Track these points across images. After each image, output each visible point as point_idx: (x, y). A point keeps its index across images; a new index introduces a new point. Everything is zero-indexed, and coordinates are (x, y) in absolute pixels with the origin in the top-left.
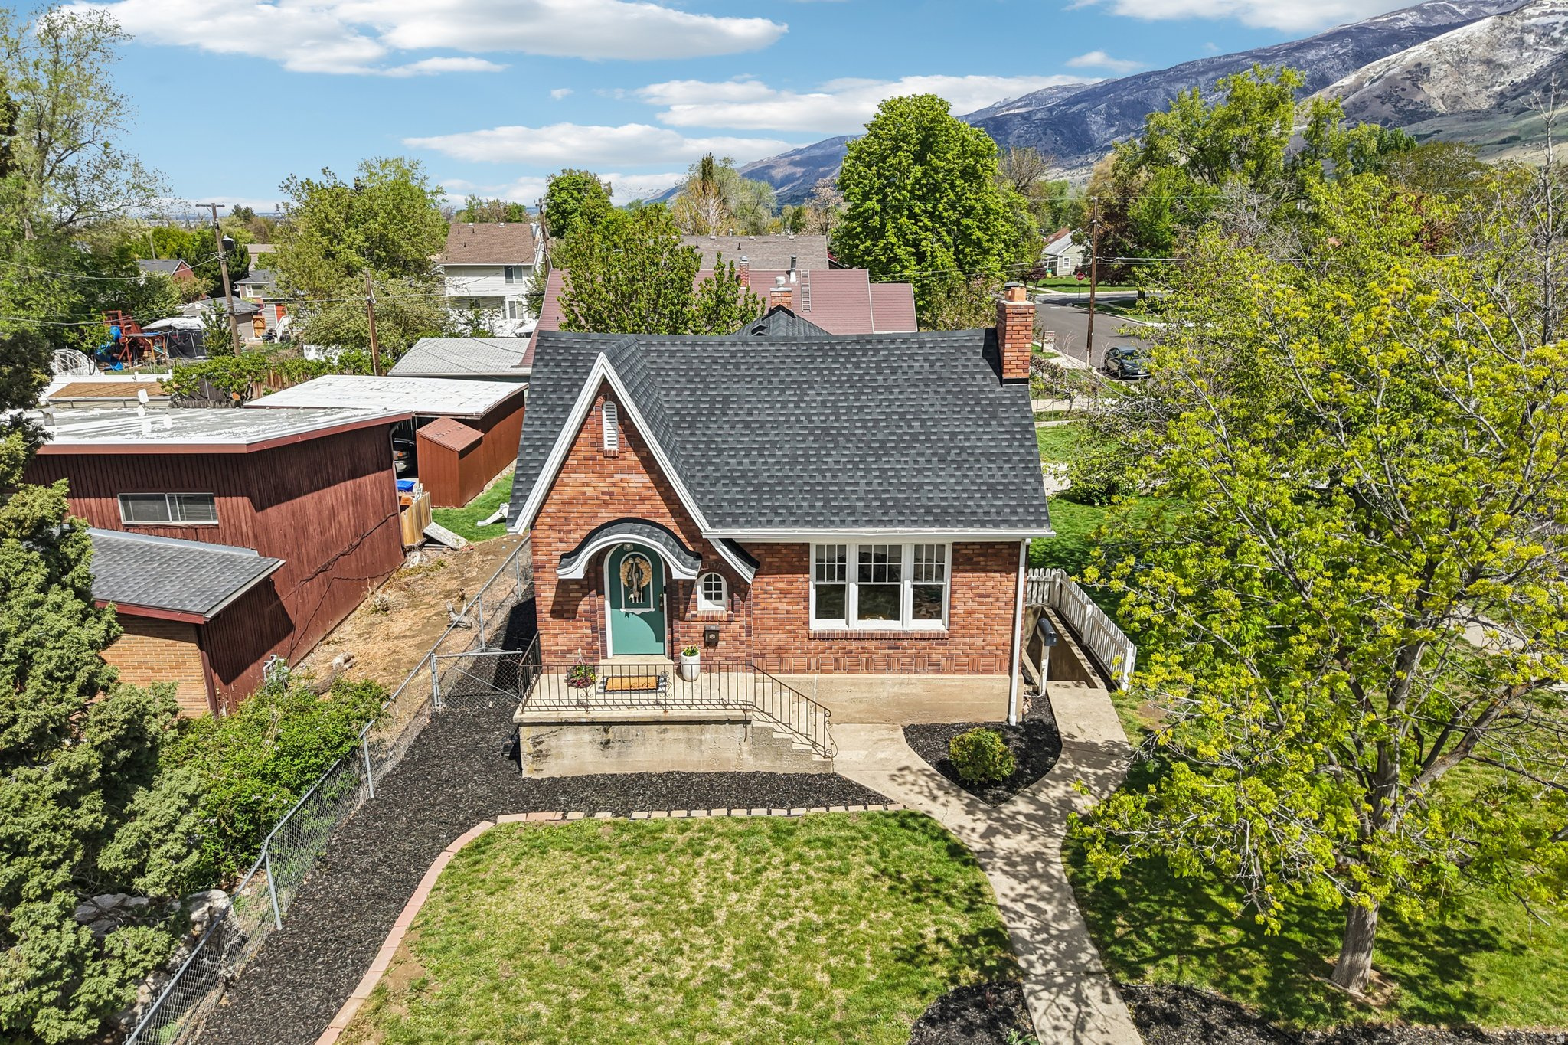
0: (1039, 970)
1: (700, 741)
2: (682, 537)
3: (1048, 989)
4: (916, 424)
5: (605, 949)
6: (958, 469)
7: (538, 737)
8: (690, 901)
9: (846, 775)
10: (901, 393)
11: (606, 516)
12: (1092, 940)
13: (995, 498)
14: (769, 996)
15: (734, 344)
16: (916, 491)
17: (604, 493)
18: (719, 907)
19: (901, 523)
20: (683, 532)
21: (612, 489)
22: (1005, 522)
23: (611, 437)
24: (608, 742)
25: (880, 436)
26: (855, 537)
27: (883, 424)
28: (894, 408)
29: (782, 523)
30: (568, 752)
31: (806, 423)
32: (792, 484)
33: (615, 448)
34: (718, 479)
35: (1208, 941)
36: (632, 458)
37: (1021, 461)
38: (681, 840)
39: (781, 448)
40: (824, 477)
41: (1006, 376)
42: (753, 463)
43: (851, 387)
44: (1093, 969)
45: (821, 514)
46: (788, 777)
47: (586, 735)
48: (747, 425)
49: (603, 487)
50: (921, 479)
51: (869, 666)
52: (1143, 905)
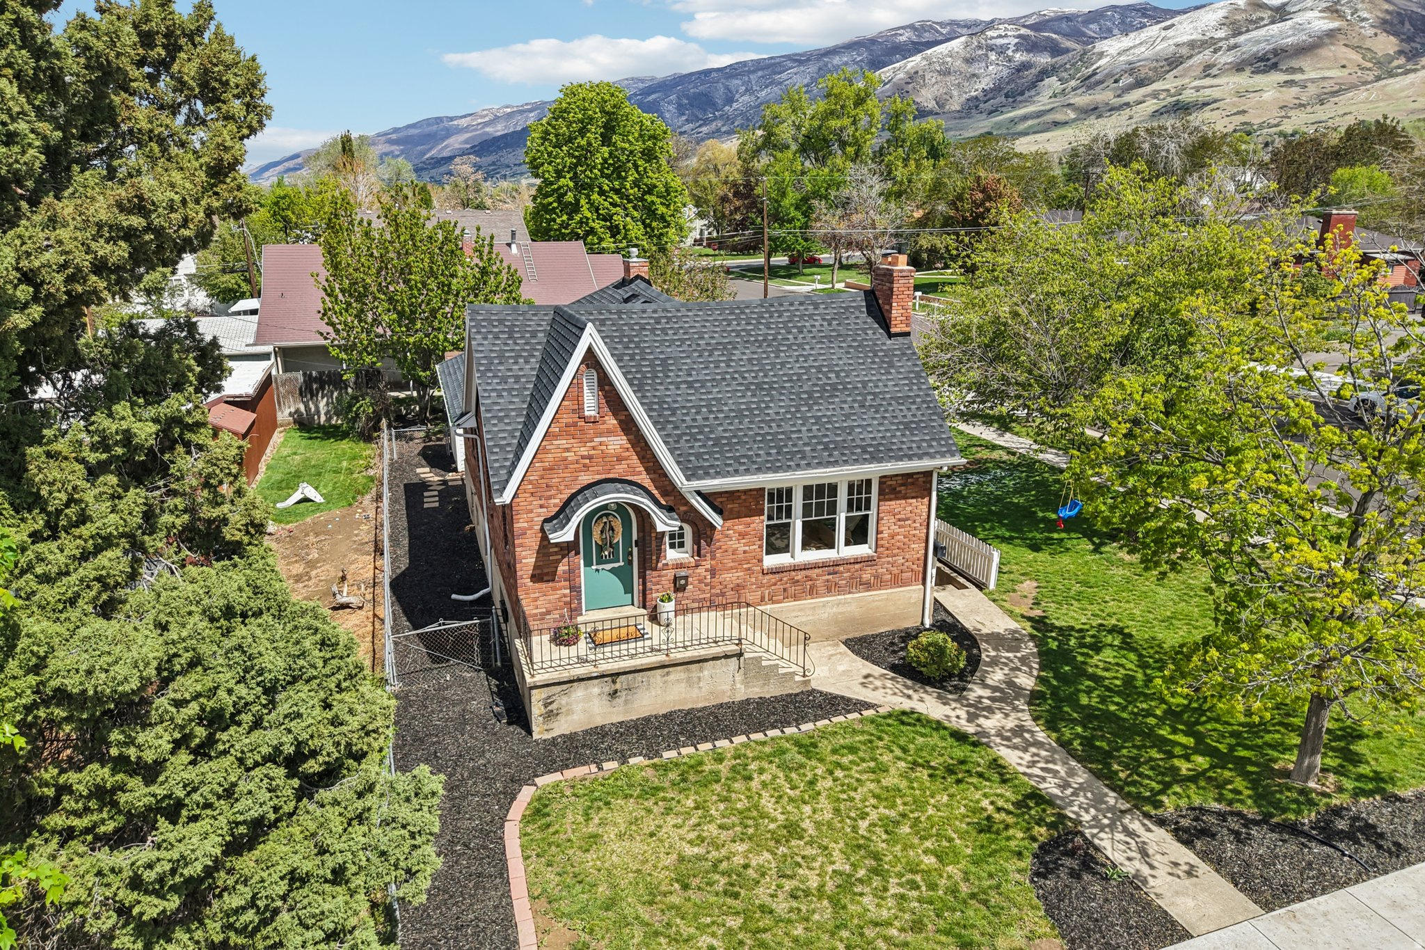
0: (1086, 817)
1: (699, 678)
2: (655, 492)
3: (1102, 830)
4: (832, 375)
5: (729, 876)
6: (877, 412)
7: (549, 697)
8: (774, 820)
9: (825, 689)
10: (812, 349)
11: (586, 479)
12: (1107, 786)
13: (913, 435)
14: (898, 884)
15: (655, 311)
16: (849, 434)
17: (583, 457)
18: (802, 820)
19: (846, 462)
20: (657, 488)
21: (592, 452)
22: (927, 454)
23: (590, 402)
24: (616, 692)
25: (805, 388)
26: (797, 478)
27: (805, 377)
28: (810, 363)
29: (747, 471)
30: (578, 708)
31: (740, 380)
32: (746, 435)
33: (593, 413)
34: (680, 436)
35: (1189, 770)
36: (612, 422)
37: (923, 402)
38: (724, 768)
39: (726, 404)
40: (770, 427)
41: (893, 330)
42: (706, 419)
43: (769, 346)
44: (1123, 808)
45: (778, 460)
46: (777, 699)
47: (595, 688)
48: (690, 385)
49: (584, 451)
50: (849, 423)
51: (812, 592)
52: (1124, 751)
